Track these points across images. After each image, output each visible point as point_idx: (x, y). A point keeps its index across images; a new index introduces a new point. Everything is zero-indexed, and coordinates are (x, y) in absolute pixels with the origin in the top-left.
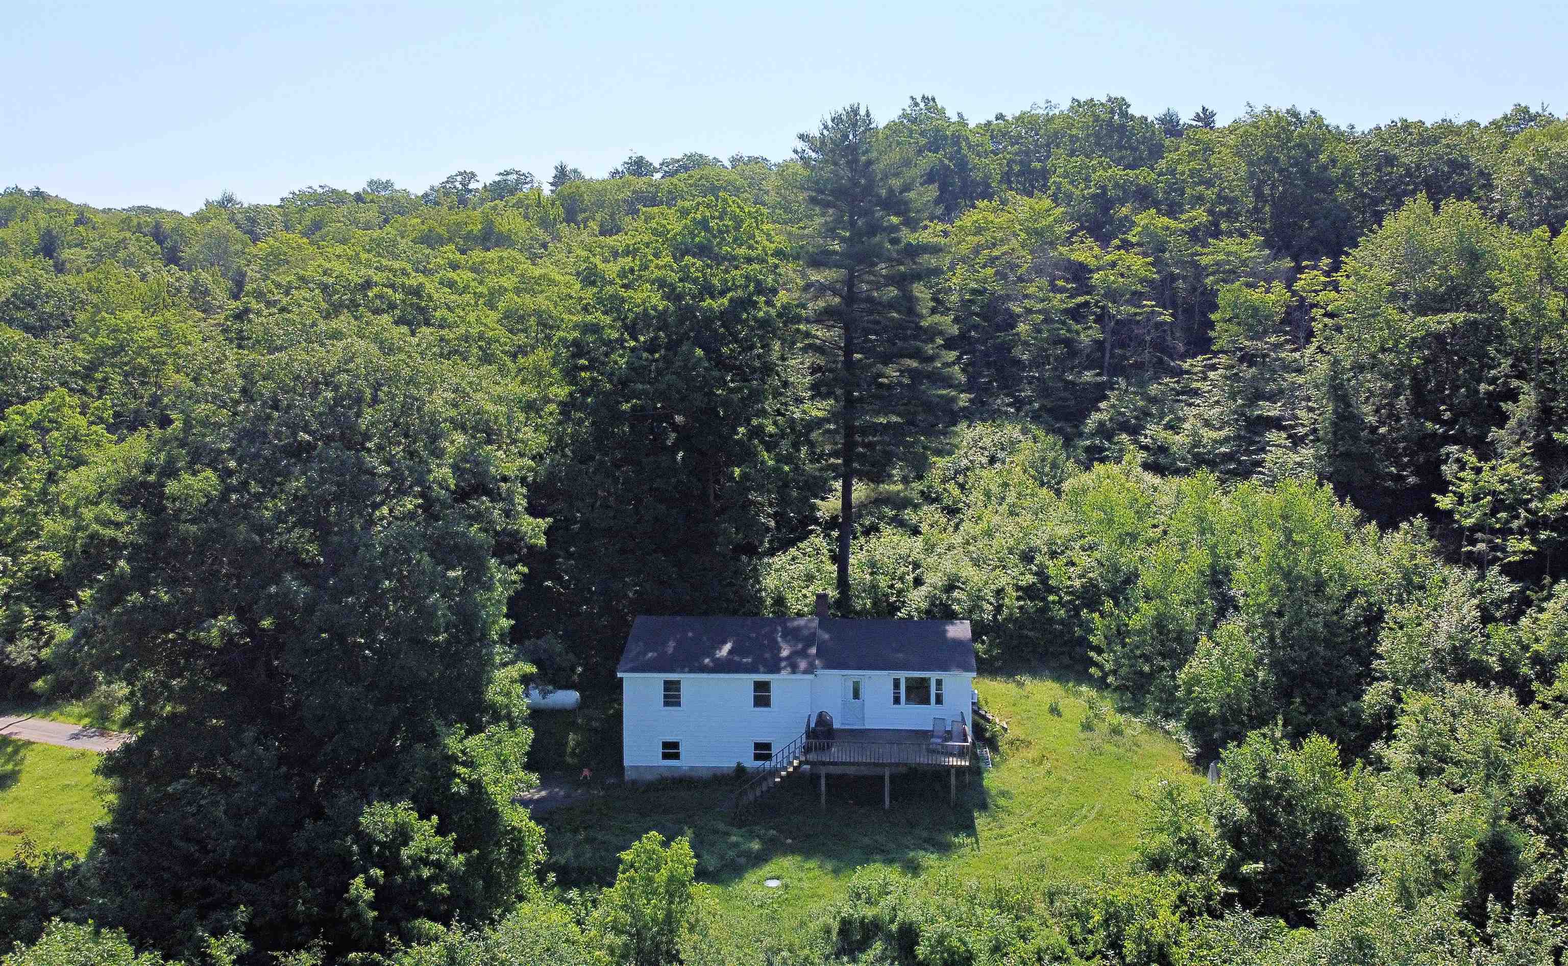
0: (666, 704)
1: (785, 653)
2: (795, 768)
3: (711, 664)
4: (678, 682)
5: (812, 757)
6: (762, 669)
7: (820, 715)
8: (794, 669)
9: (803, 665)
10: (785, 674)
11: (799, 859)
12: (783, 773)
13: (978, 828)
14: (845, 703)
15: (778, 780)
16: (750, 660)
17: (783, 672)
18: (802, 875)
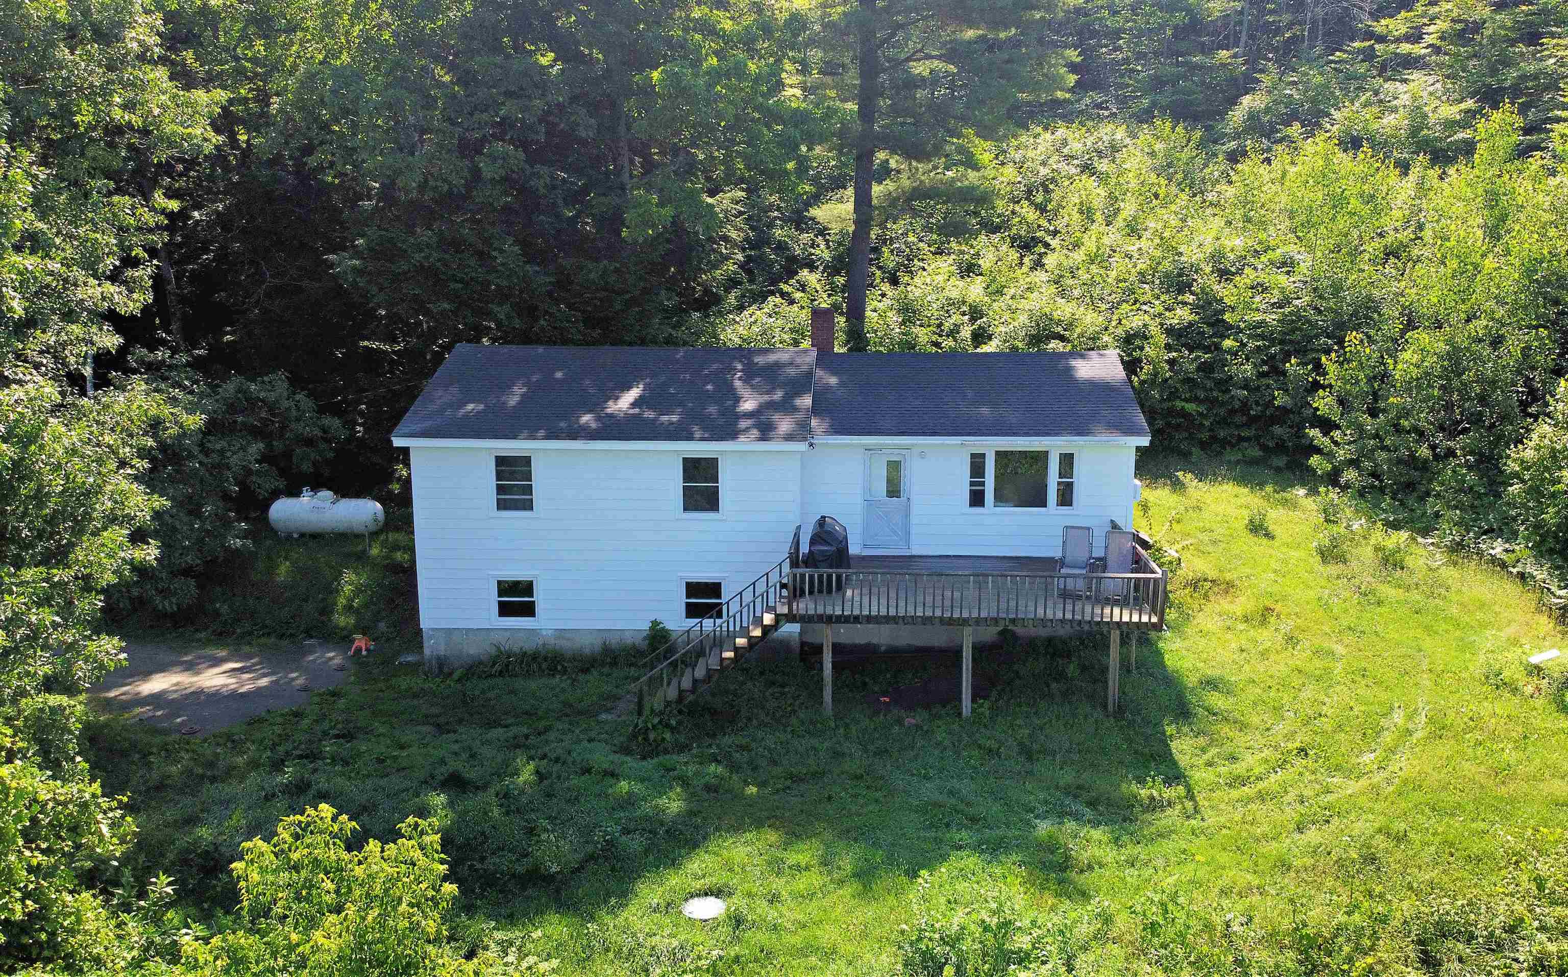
0: (502, 505)
1: (748, 405)
2: (766, 630)
3: (594, 425)
4: (527, 461)
5: (804, 606)
6: (697, 435)
7: (822, 521)
8: (766, 431)
9: (785, 425)
10: (746, 444)
11: (772, 837)
12: (741, 641)
13: (1183, 761)
14: (869, 503)
15: (729, 654)
16: (675, 418)
17: (742, 438)
18: (778, 884)
